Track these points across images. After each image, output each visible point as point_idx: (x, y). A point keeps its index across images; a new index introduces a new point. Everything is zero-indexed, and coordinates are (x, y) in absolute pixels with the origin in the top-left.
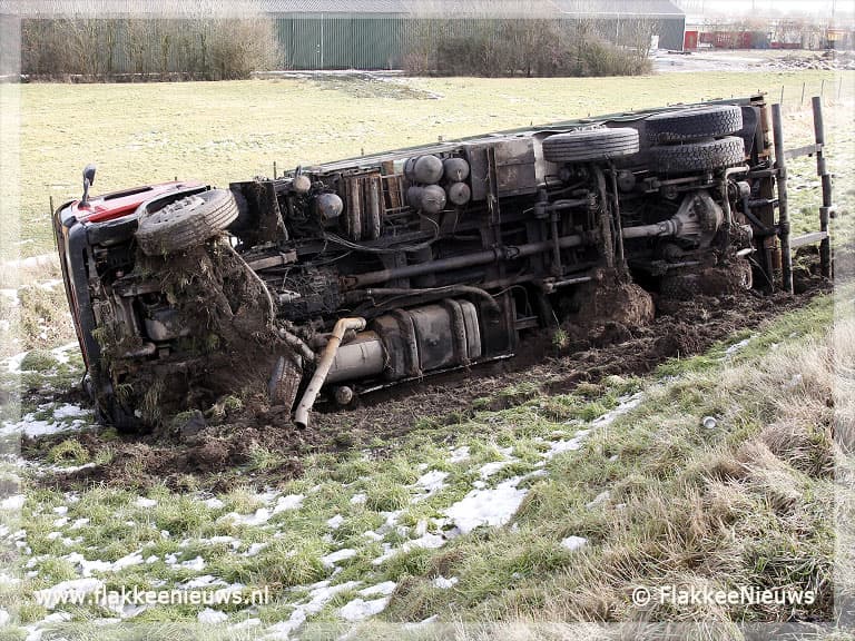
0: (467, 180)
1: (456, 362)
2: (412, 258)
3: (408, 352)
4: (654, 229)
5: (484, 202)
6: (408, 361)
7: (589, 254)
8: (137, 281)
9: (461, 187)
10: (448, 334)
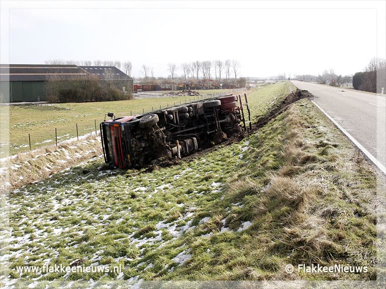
0: (192, 112)
1: (194, 149)
2: (182, 129)
3: (186, 148)
4: (223, 121)
5: (196, 116)
6: (186, 150)
7: (213, 127)
8: (138, 134)
9: (191, 113)
10: (192, 144)
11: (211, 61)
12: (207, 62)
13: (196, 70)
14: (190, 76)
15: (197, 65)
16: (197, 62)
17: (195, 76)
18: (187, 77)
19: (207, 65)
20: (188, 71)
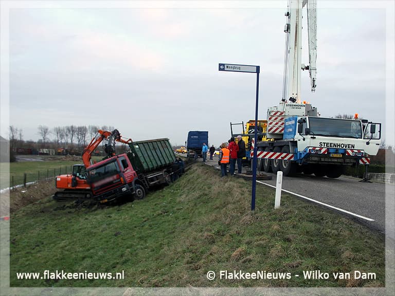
11: (87, 127)
12: (83, 127)
13: (70, 135)
14: (63, 141)
15: (72, 130)
16: (72, 127)
17: (69, 141)
18: (59, 142)
19: (82, 131)
20: (62, 136)
